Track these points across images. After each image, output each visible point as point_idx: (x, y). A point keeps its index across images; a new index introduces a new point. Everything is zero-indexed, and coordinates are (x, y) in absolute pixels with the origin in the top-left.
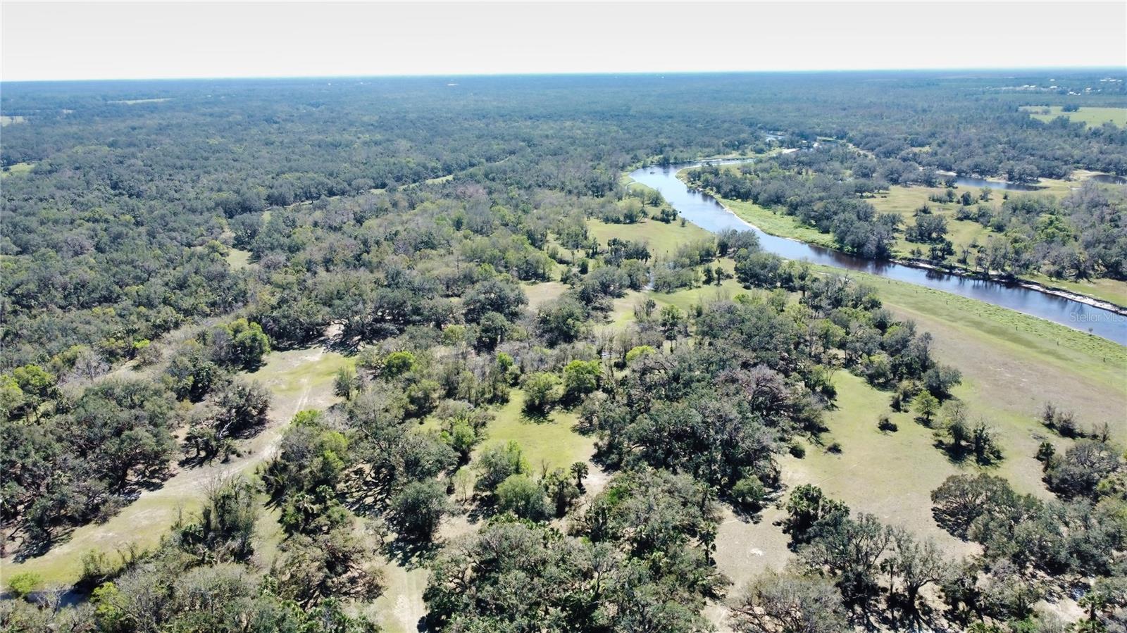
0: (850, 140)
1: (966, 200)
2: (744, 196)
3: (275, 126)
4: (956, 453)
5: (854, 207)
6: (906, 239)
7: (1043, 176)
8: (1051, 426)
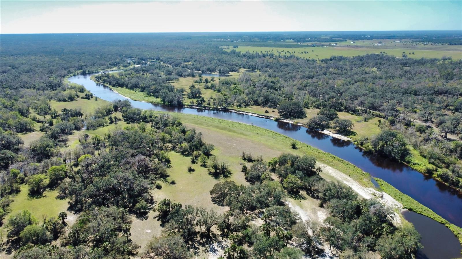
0: (162, 61)
1: (207, 81)
2: (122, 85)
4: (216, 175)
5: (167, 87)
6: (188, 98)
7: (230, 71)
8: (245, 159)
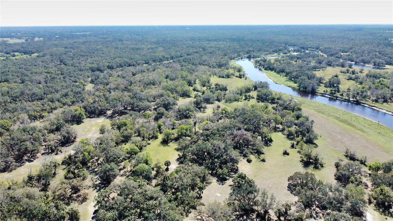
1: (353, 73)
2: (272, 69)
3: (121, 42)
5: (307, 74)
8: (347, 156)
